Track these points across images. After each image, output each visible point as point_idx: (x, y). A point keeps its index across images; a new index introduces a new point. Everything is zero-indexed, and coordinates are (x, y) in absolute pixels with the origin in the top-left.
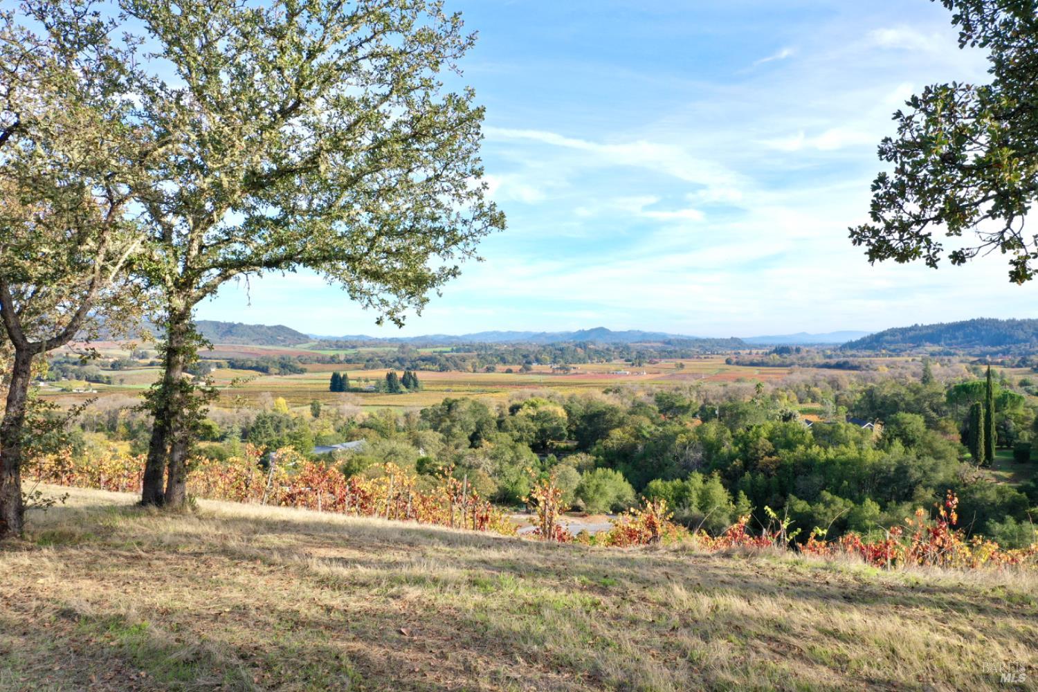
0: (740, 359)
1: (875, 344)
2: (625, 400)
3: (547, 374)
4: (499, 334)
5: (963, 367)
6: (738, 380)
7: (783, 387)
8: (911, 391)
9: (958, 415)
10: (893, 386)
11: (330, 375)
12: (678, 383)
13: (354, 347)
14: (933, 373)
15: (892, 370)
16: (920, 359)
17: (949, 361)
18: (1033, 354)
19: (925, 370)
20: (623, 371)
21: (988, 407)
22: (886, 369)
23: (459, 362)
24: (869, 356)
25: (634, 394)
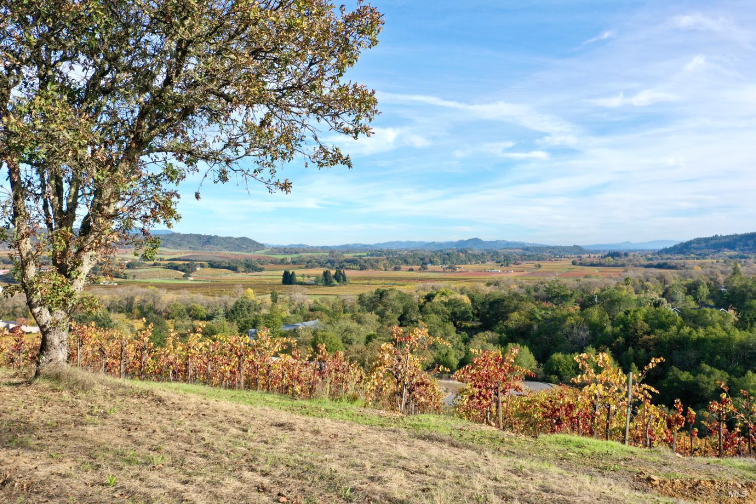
0: (583, 261)
1: (685, 250)
2: (503, 291)
3: (439, 272)
4: (401, 243)
6: (586, 277)
11: (283, 272)
13: (296, 253)
15: (704, 269)
16: (722, 261)
17: (746, 262)
20: (495, 270)
22: (699, 268)
23: (373, 263)
24: (681, 259)
25: (509, 287)
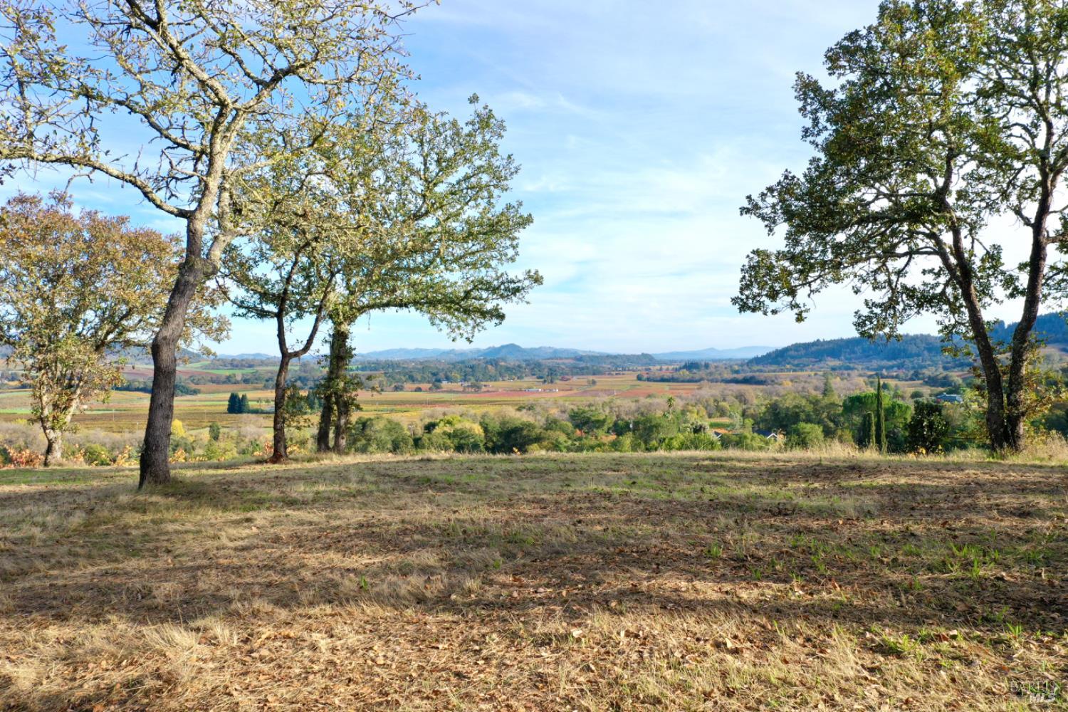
0: (651, 375)
1: (780, 359)
2: (539, 417)
3: (458, 392)
4: (407, 351)
5: (861, 381)
6: (649, 396)
7: (693, 402)
8: (811, 402)
9: (853, 424)
10: (795, 398)
11: (228, 396)
12: (591, 399)
13: (250, 366)
14: (833, 386)
15: (796, 385)
16: (821, 373)
17: (849, 375)
18: (925, 367)
19: (826, 384)
20: (535, 389)
21: (878, 416)
22: (790, 383)
24: (774, 371)
25: (547, 411)
